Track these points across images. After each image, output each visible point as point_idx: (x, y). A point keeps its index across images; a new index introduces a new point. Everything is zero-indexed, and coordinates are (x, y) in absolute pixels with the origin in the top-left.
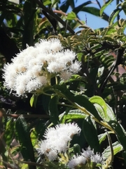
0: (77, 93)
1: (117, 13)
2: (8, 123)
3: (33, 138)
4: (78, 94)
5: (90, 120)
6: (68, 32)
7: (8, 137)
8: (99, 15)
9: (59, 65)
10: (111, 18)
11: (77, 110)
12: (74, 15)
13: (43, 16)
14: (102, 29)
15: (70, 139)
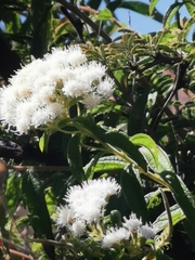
0: (111, 130)
1: (175, 10)
2: (9, 181)
3: (49, 203)
4: (114, 130)
5: (131, 171)
6: (100, 39)
7: (11, 202)
8: (148, 14)
9: (80, 84)
10: (167, 17)
11: (112, 157)
12: (109, 13)
13: (62, 16)
14: (153, 34)
15: (105, 203)
